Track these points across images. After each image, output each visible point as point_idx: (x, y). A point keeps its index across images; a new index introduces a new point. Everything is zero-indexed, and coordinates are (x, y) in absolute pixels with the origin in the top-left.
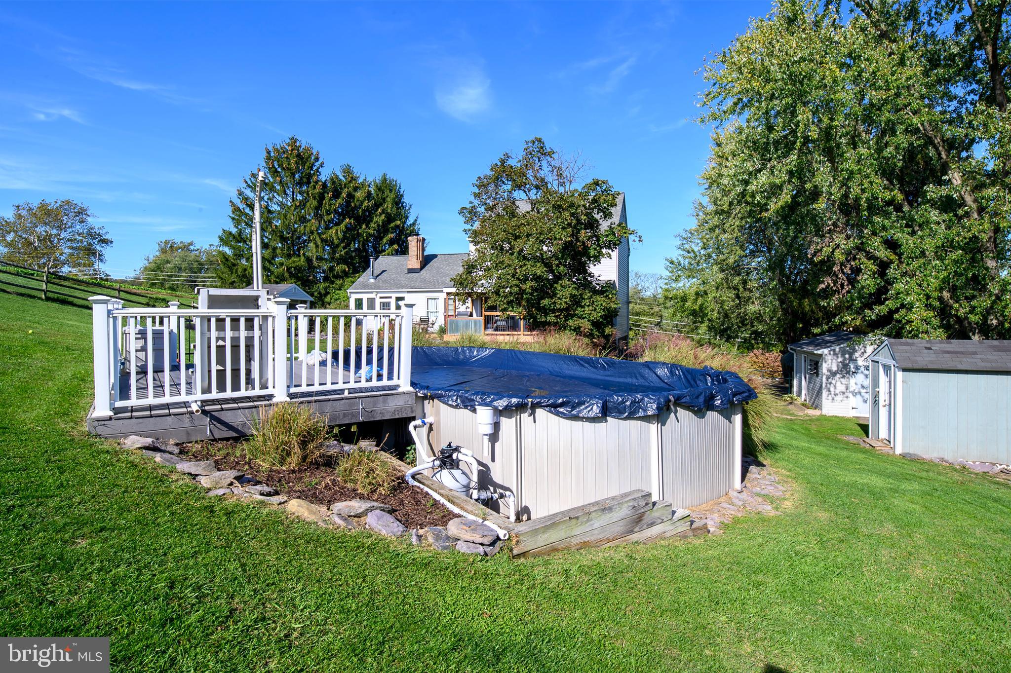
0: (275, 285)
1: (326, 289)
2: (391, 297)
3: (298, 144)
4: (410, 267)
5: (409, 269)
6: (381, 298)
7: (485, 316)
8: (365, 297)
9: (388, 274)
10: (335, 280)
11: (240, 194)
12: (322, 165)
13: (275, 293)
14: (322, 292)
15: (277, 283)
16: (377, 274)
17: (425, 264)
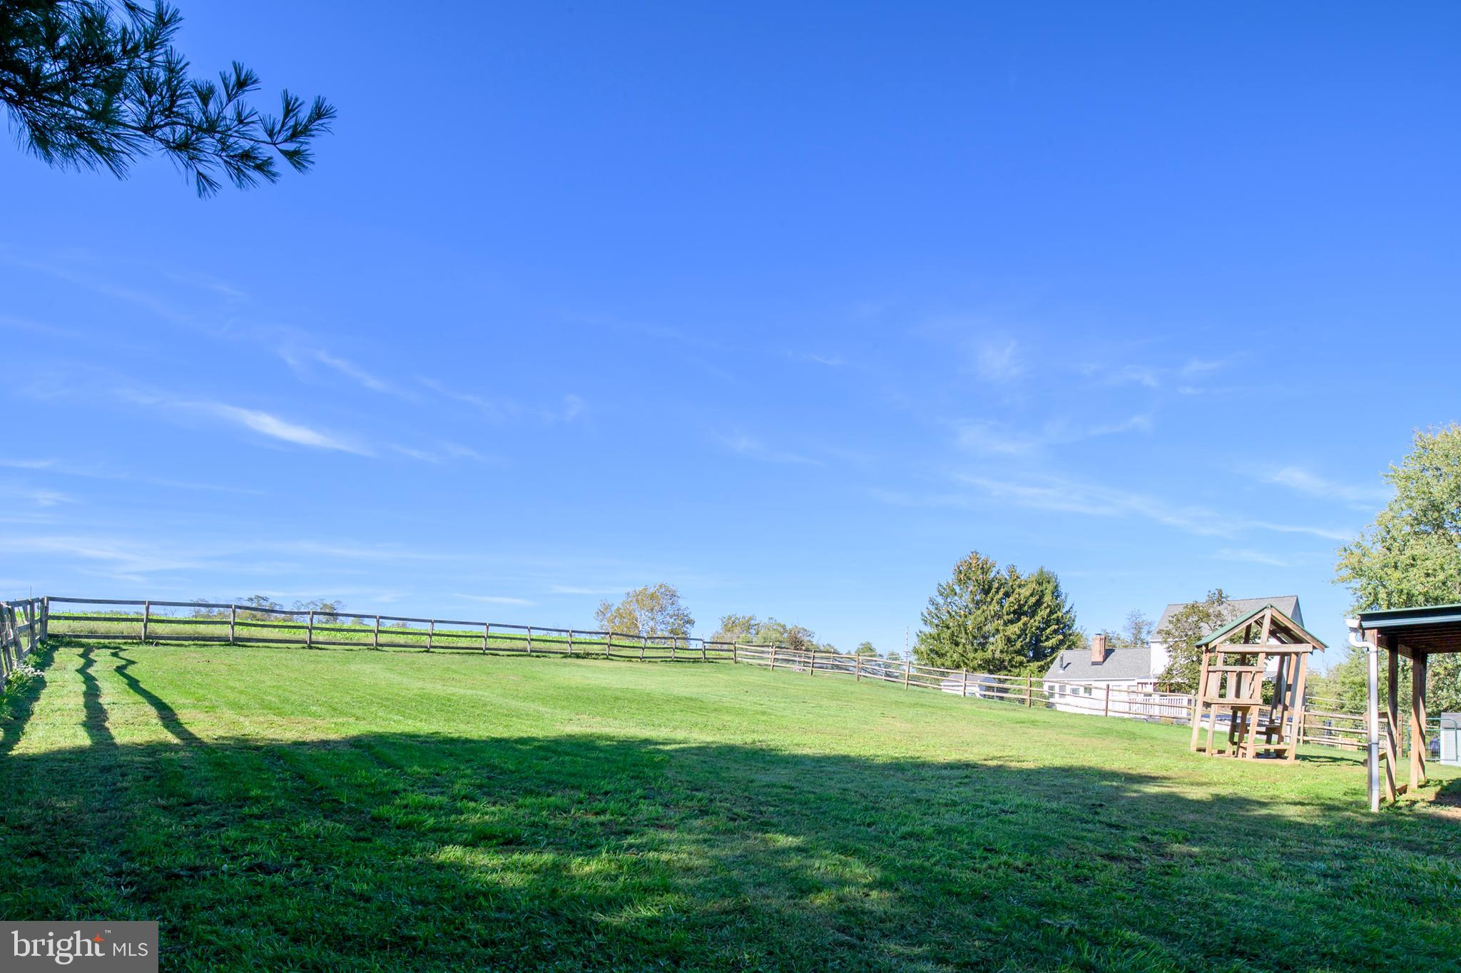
0: (973, 674)
5: (1093, 661)
6: (1071, 685)
9: (1074, 665)
10: (1013, 669)
12: (998, 571)
16: (1064, 665)
17: (1106, 658)
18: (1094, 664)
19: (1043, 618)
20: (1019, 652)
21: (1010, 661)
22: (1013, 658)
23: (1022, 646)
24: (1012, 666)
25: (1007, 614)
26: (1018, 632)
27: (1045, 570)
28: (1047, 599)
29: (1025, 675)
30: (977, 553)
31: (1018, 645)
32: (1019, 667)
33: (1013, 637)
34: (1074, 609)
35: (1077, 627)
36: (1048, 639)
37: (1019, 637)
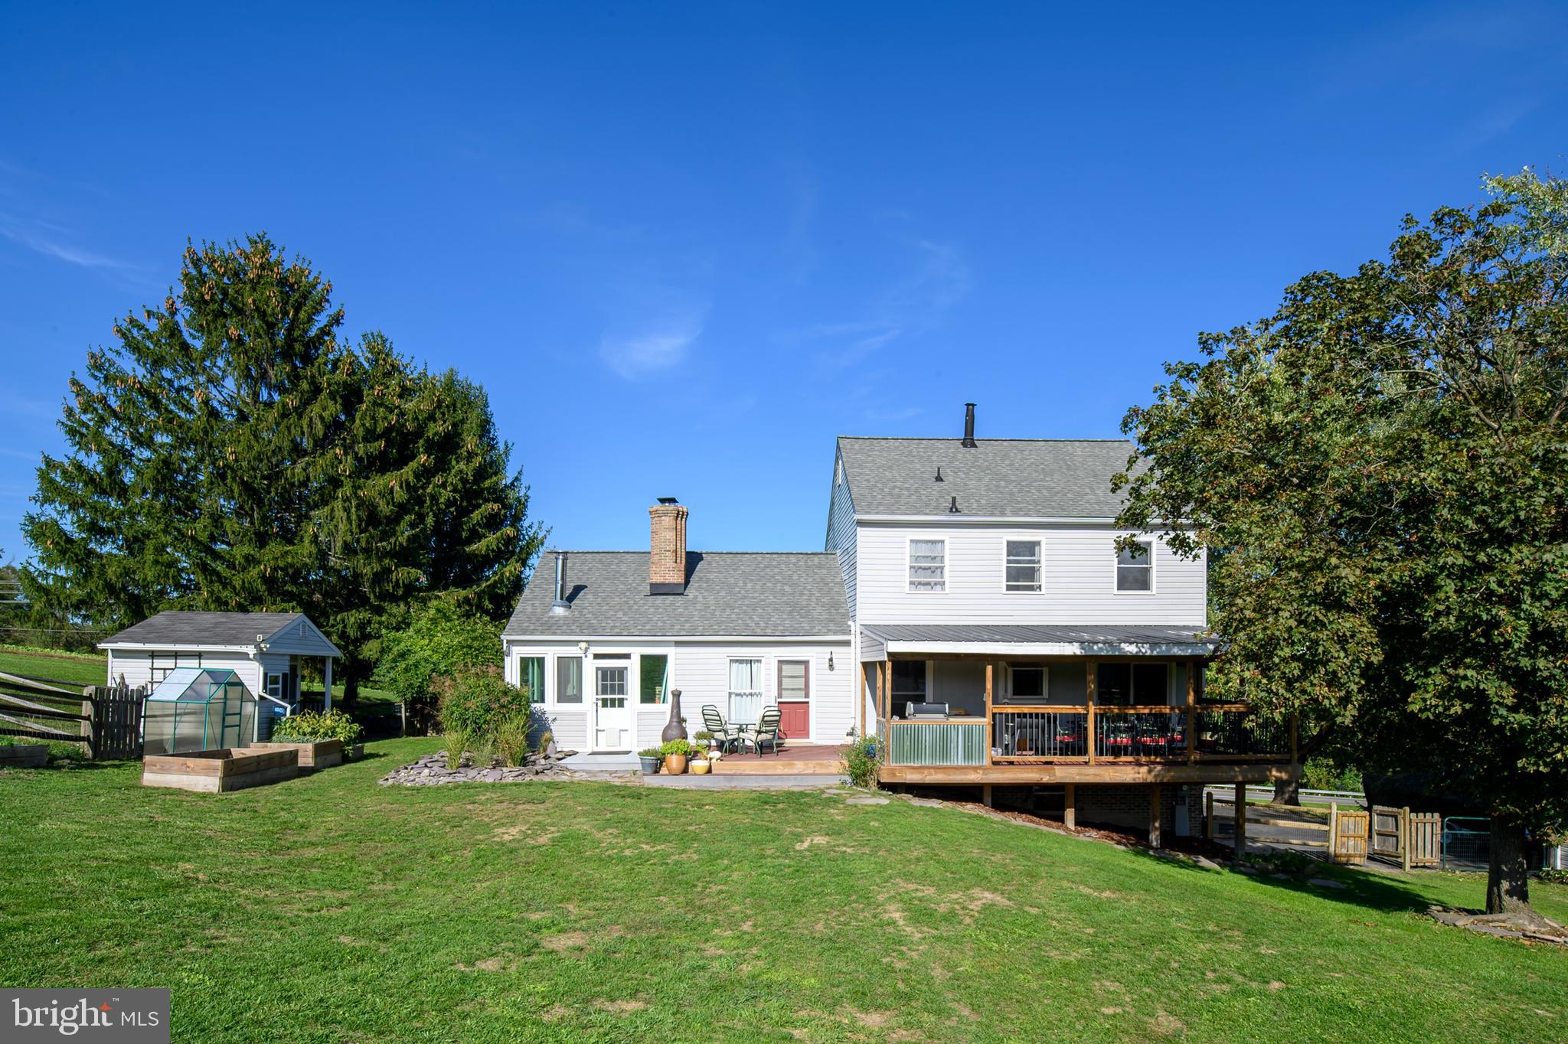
0: (241, 616)
1: (362, 626)
2: (627, 656)
3: (274, 256)
4: (657, 579)
5: (652, 585)
6: (597, 656)
7: (994, 715)
8: (551, 655)
9: (595, 594)
10: (386, 605)
11: (98, 367)
12: (337, 320)
13: (260, 637)
14: (352, 633)
15: (242, 609)
16: (568, 592)
17: (689, 571)
18: (659, 590)
19: (464, 481)
20: (405, 556)
21: (379, 578)
22: (387, 571)
23: (412, 539)
24: (384, 596)
25: (366, 440)
26: (400, 495)
27: (460, 377)
28: (470, 442)
29: (423, 623)
30: (268, 247)
31: (404, 533)
32: (404, 598)
33: (385, 509)
34: (523, 479)
35: (531, 519)
36: (475, 536)
37: (402, 509)
